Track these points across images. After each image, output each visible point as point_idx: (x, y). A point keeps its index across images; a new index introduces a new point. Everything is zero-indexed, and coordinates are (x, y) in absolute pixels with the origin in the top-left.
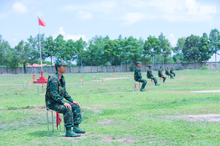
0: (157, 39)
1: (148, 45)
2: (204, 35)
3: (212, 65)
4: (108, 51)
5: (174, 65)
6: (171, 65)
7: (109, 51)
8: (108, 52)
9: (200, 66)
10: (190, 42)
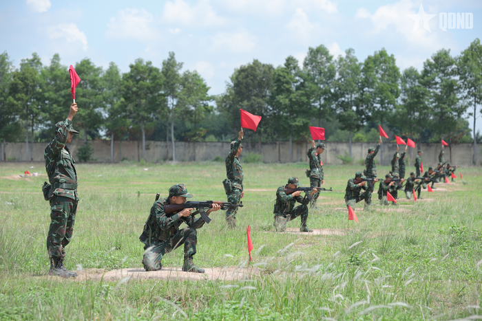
0: (156, 70)
1: (125, 87)
2: (290, 62)
3: (331, 151)
4: (15, 99)
5: (222, 146)
6: (215, 146)
7: (18, 100)
8: (15, 102)
9: (295, 152)
10: (244, 81)
